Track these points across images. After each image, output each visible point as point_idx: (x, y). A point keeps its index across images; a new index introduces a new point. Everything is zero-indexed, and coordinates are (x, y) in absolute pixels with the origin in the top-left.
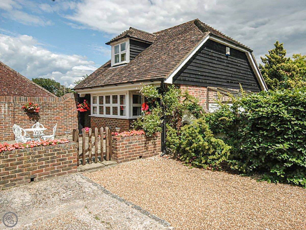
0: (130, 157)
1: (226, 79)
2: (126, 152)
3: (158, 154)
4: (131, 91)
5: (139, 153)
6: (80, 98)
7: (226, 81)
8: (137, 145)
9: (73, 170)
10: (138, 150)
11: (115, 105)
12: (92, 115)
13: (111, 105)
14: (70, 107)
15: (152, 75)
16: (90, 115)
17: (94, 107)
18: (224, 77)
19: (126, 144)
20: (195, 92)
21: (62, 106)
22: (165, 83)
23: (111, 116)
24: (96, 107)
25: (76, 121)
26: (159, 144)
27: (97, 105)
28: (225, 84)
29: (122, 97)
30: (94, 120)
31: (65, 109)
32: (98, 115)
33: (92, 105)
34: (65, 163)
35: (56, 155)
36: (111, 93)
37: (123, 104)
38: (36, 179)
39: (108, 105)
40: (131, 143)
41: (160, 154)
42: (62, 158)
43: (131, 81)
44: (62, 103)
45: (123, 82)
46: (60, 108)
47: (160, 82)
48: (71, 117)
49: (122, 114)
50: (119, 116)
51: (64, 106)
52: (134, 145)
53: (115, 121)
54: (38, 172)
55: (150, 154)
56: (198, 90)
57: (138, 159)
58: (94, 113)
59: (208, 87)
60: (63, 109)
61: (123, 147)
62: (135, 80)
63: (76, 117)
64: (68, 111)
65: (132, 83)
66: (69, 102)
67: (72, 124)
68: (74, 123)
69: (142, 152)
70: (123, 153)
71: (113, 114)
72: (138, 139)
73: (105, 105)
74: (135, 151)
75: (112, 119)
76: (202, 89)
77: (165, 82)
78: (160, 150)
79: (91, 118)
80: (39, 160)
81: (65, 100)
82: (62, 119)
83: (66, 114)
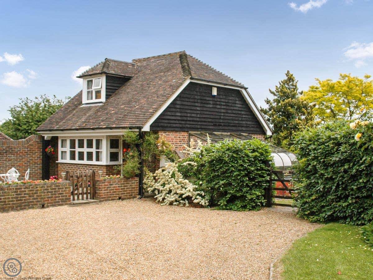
0: (110, 197)
1: (212, 122)
2: (108, 192)
3: (136, 197)
4: (109, 136)
5: (119, 194)
6: (46, 140)
7: (212, 124)
8: (116, 187)
9: (68, 202)
10: (118, 192)
11: (90, 150)
12: (60, 161)
13: (85, 150)
14: (34, 152)
15: (130, 121)
16: (58, 161)
17: (62, 152)
18: (210, 120)
19: (107, 185)
20: (175, 137)
21: (25, 151)
22: (143, 132)
23: (85, 162)
24: (66, 152)
25: (40, 168)
26: (137, 188)
27: (68, 149)
28: (211, 127)
29: (98, 142)
30: (62, 167)
31: (28, 154)
32: (68, 160)
33: (60, 149)
34: (63, 196)
35: (57, 190)
36: (85, 137)
37: (99, 149)
38: (45, 206)
39: (81, 150)
40: (112, 185)
41: (138, 198)
42: (61, 192)
43: (109, 126)
44: (26, 147)
45: (101, 127)
46: (24, 153)
47: (138, 130)
48: (35, 163)
49: (98, 159)
50: (94, 162)
51: (28, 151)
52: (114, 187)
53: (90, 167)
54: (46, 201)
55: (128, 196)
56: (178, 135)
57: (117, 200)
58: (62, 159)
59: (189, 132)
60: (26, 154)
61: (105, 188)
62: (114, 126)
63: (40, 163)
64: (32, 156)
65: (111, 128)
66: (33, 145)
67: (35, 172)
68: (38, 170)
69: (121, 194)
70: (104, 193)
71: (88, 160)
72: (118, 182)
73: (77, 150)
74: (115, 192)
75: (86, 166)
76: (183, 133)
77: (143, 130)
78: (138, 194)
79: (59, 164)
80: (47, 192)
81: (28, 143)
82: (25, 165)
83: (30, 160)
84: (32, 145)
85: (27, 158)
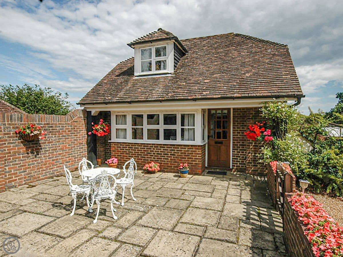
6: (92, 116)
11: (170, 127)
12: (114, 140)
13: (162, 127)
14: (78, 130)
16: (110, 139)
17: (117, 130)
21: (69, 129)
23: (162, 141)
24: (125, 129)
25: (85, 149)
27: (128, 127)
31: (72, 133)
32: (128, 139)
33: (115, 127)
36: (161, 111)
39: (154, 127)
44: (69, 124)
48: (80, 144)
50: (179, 142)
51: (72, 129)
58: (117, 138)
60: (69, 133)
63: (85, 143)
68: (83, 152)
73: (146, 127)
75: (162, 146)
79: (112, 144)
81: (72, 119)
82: (69, 148)
83: (74, 140)
84: (76, 122)
85: (71, 138)
